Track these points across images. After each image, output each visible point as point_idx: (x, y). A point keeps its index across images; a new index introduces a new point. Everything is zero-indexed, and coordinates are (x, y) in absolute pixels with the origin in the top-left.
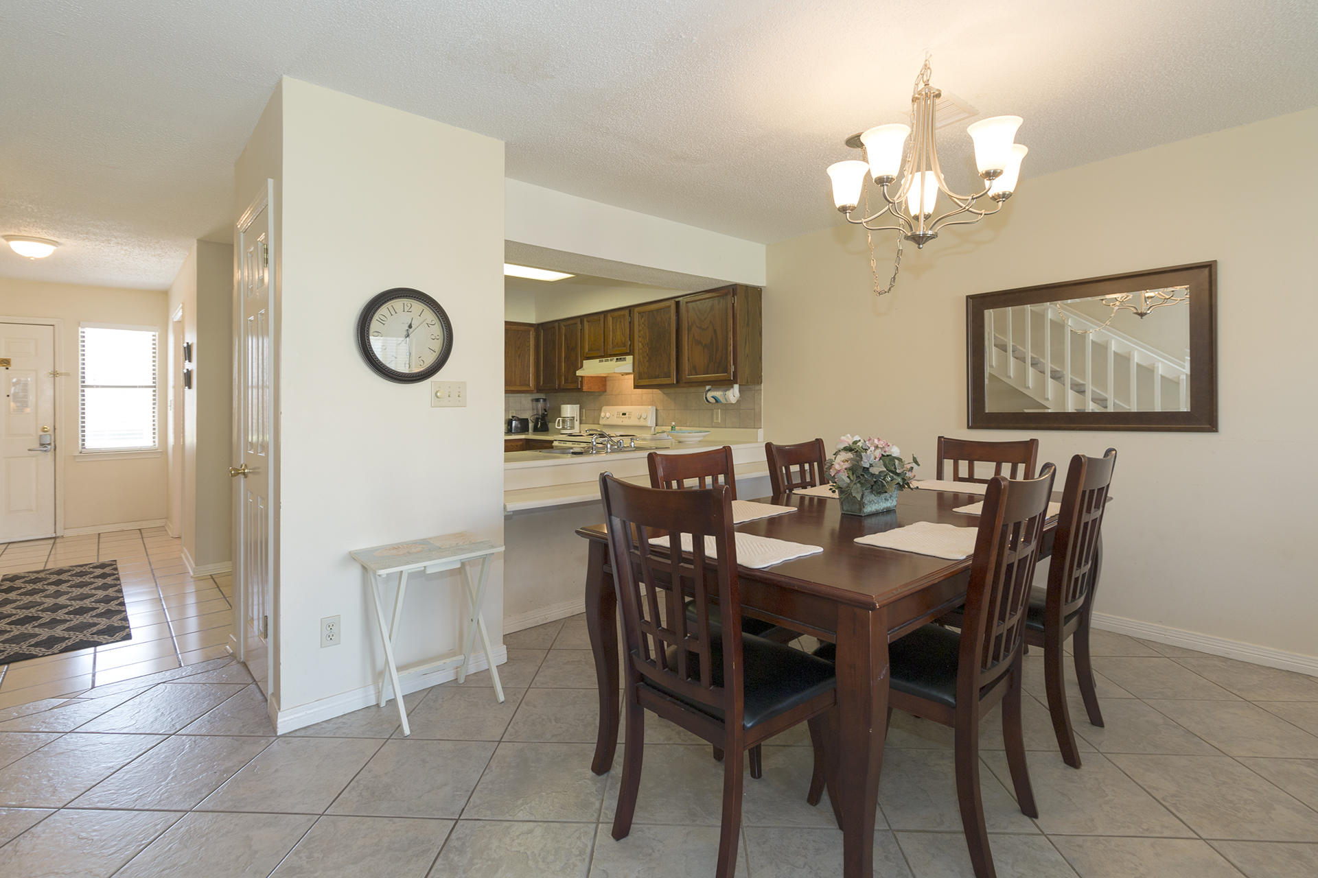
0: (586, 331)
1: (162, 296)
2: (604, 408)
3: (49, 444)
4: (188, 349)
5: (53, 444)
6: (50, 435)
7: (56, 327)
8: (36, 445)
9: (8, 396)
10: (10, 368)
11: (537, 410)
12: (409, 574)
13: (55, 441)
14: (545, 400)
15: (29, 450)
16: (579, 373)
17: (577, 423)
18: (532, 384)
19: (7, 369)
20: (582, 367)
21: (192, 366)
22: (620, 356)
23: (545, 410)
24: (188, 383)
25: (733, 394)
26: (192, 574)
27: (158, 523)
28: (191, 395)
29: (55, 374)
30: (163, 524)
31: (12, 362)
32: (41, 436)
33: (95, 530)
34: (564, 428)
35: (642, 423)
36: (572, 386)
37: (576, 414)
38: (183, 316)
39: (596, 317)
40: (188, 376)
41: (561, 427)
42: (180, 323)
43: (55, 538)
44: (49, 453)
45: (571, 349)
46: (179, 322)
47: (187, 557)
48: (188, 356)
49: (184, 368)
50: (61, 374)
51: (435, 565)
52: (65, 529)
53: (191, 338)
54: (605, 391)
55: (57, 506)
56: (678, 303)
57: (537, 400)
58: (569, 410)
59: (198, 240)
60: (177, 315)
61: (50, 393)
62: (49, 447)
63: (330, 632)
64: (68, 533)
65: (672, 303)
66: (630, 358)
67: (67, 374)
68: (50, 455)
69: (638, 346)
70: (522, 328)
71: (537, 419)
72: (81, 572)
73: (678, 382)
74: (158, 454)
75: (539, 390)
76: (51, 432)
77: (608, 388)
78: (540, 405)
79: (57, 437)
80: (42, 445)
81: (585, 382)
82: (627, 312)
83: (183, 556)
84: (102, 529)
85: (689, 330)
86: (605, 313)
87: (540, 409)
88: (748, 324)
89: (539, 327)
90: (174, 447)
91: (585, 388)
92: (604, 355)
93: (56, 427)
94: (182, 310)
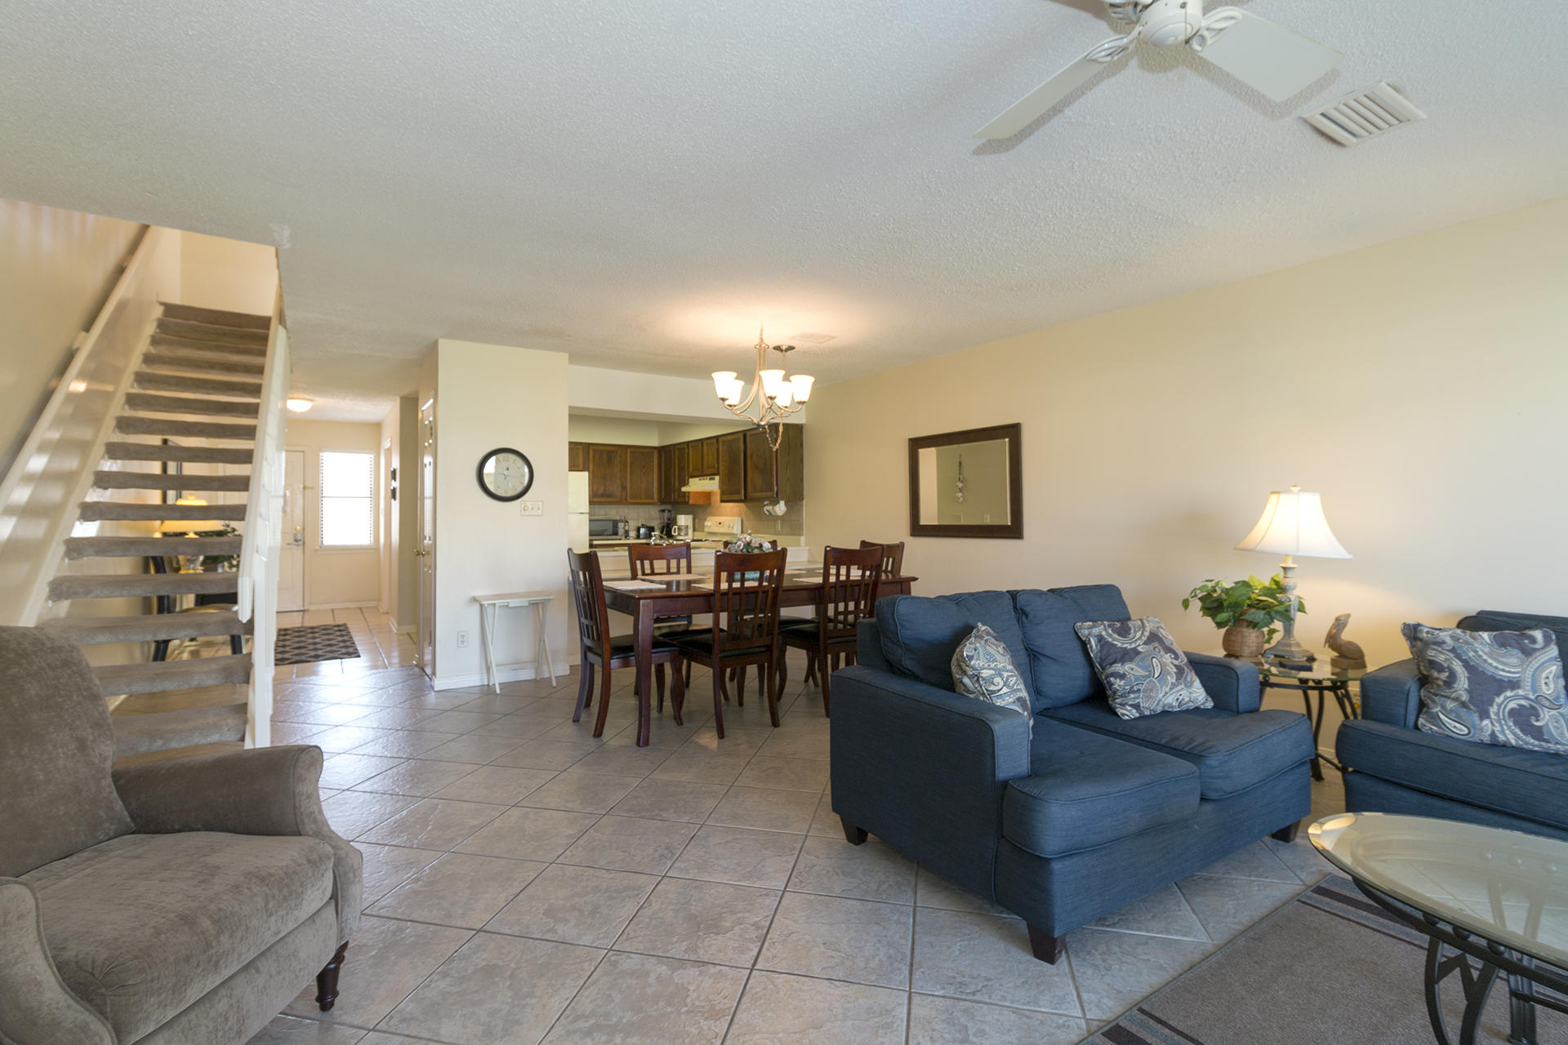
0: (691, 454)
1: (377, 427)
2: (708, 518)
3: (300, 540)
4: (394, 472)
5: (303, 541)
6: (301, 533)
7: (305, 452)
8: (291, 540)
11: (664, 519)
12: (500, 606)
13: (304, 538)
14: (669, 511)
15: (287, 544)
16: (684, 489)
17: (690, 531)
18: (656, 496)
20: (688, 483)
21: (396, 484)
22: (711, 475)
23: (669, 520)
24: (394, 497)
25: (781, 508)
26: (395, 631)
27: (373, 604)
28: (396, 505)
29: (304, 488)
30: (375, 605)
32: (295, 534)
33: (329, 607)
34: (679, 535)
35: (730, 531)
36: (682, 500)
37: (690, 524)
38: (391, 447)
39: (696, 444)
40: (394, 491)
41: (676, 534)
42: (389, 451)
43: (303, 611)
45: (681, 469)
46: (388, 449)
47: (392, 623)
48: (394, 478)
49: (391, 485)
50: (308, 488)
51: (513, 603)
52: (309, 606)
53: (396, 464)
54: (710, 504)
56: (745, 436)
57: (663, 511)
58: (683, 520)
59: (402, 398)
60: (386, 444)
61: (301, 501)
62: (300, 542)
63: (462, 639)
64: (312, 608)
65: (741, 434)
66: (717, 478)
67: (312, 488)
68: (301, 548)
69: (722, 468)
70: (648, 450)
71: (663, 527)
72: (326, 629)
73: (745, 497)
74: (374, 550)
75: (662, 502)
76: (302, 531)
77: (712, 504)
78: (666, 514)
79: (306, 535)
80: (296, 540)
81: (691, 496)
82: (715, 440)
83: (390, 623)
84: (335, 606)
85: (751, 456)
86: (702, 441)
87: (666, 518)
88: (789, 453)
89: (662, 450)
90: (385, 544)
91: (691, 502)
92: (701, 474)
93: (305, 528)
94: (390, 439)
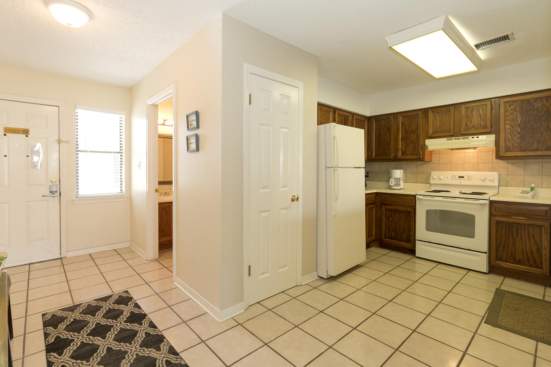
3: (56, 192)
5: (59, 192)
6: (57, 185)
7: (60, 107)
8: (47, 193)
9: (28, 156)
10: (28, 136)
13: (60, 190)
15: (43, 196)
19: (27, 136)
27: (125, 245)
29: (59, 142)
30: (128, 246)
31: (30, 132)
32: (50, 185)
33: (87, 252)
43: (61, 259)
44: (56, 198)
50: (64, 142)
52: (67, 252)
55: (61, 236)
61: (56, 156)
62: (56, 193)
64: (70, 255)
67: (68, 142)
74: (125, 198)
76: (58, 183)
79: (62, 187)
80: (51, 192)
84: (93, 250)
93: (61, 180)
